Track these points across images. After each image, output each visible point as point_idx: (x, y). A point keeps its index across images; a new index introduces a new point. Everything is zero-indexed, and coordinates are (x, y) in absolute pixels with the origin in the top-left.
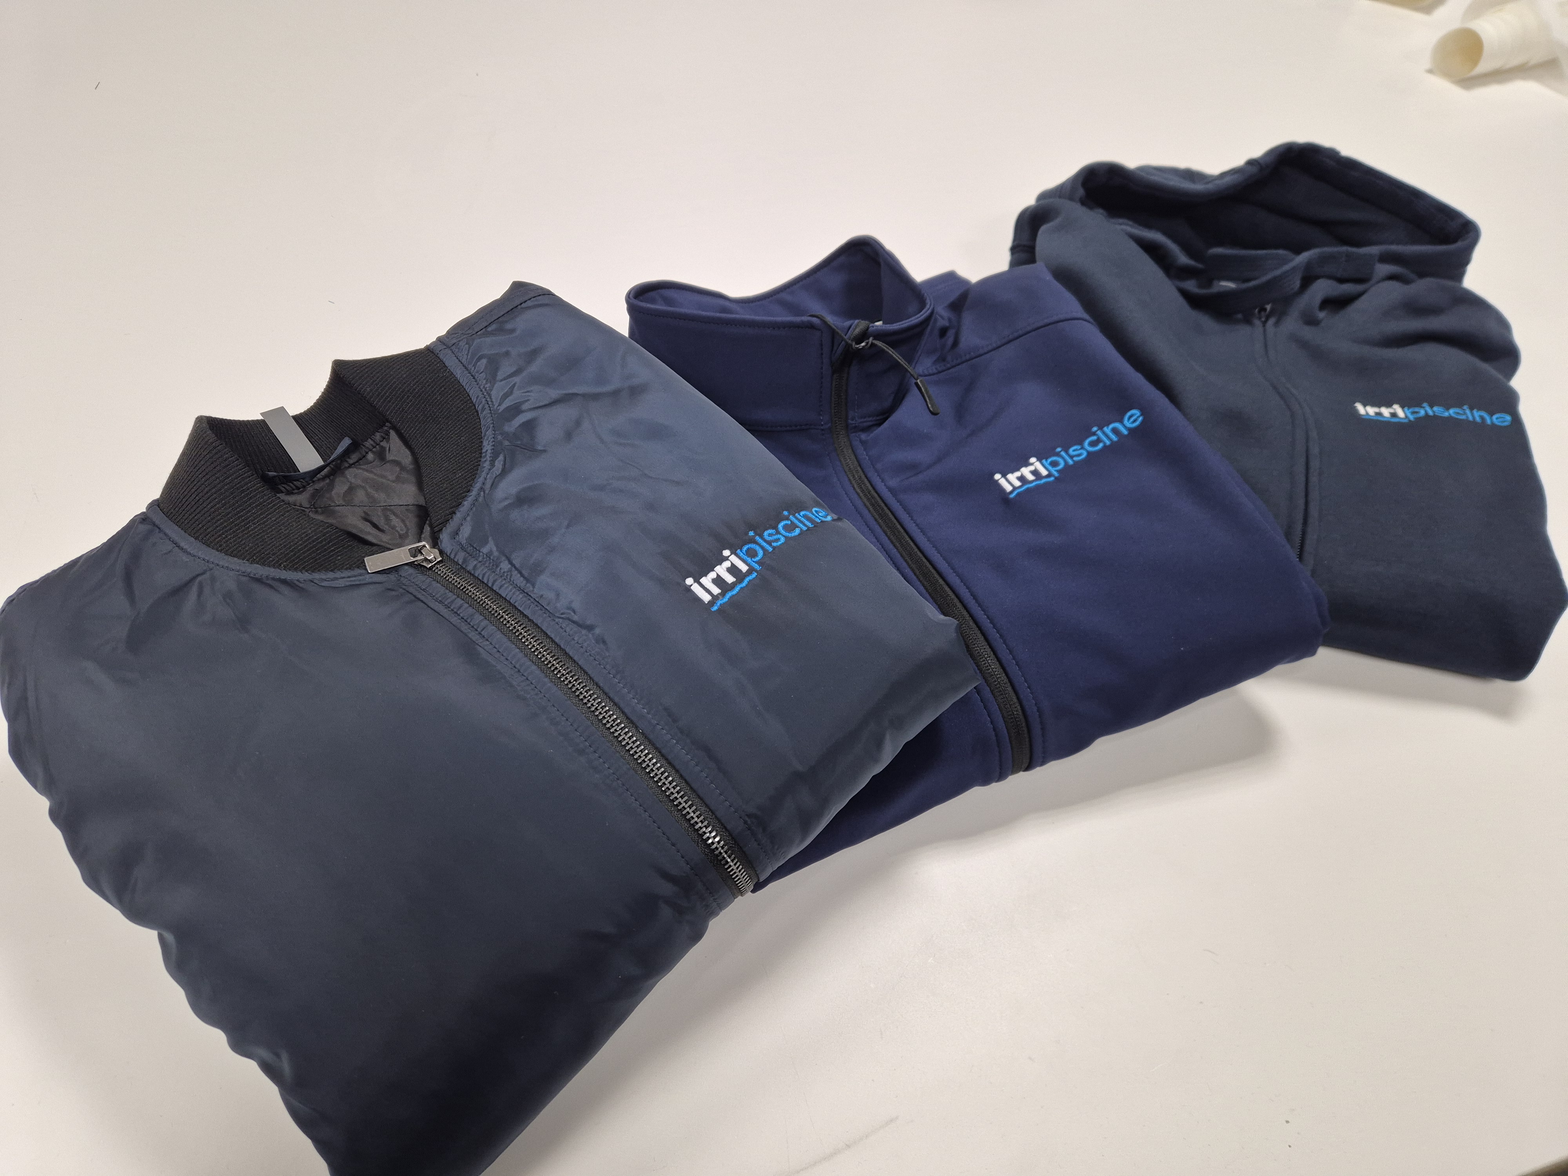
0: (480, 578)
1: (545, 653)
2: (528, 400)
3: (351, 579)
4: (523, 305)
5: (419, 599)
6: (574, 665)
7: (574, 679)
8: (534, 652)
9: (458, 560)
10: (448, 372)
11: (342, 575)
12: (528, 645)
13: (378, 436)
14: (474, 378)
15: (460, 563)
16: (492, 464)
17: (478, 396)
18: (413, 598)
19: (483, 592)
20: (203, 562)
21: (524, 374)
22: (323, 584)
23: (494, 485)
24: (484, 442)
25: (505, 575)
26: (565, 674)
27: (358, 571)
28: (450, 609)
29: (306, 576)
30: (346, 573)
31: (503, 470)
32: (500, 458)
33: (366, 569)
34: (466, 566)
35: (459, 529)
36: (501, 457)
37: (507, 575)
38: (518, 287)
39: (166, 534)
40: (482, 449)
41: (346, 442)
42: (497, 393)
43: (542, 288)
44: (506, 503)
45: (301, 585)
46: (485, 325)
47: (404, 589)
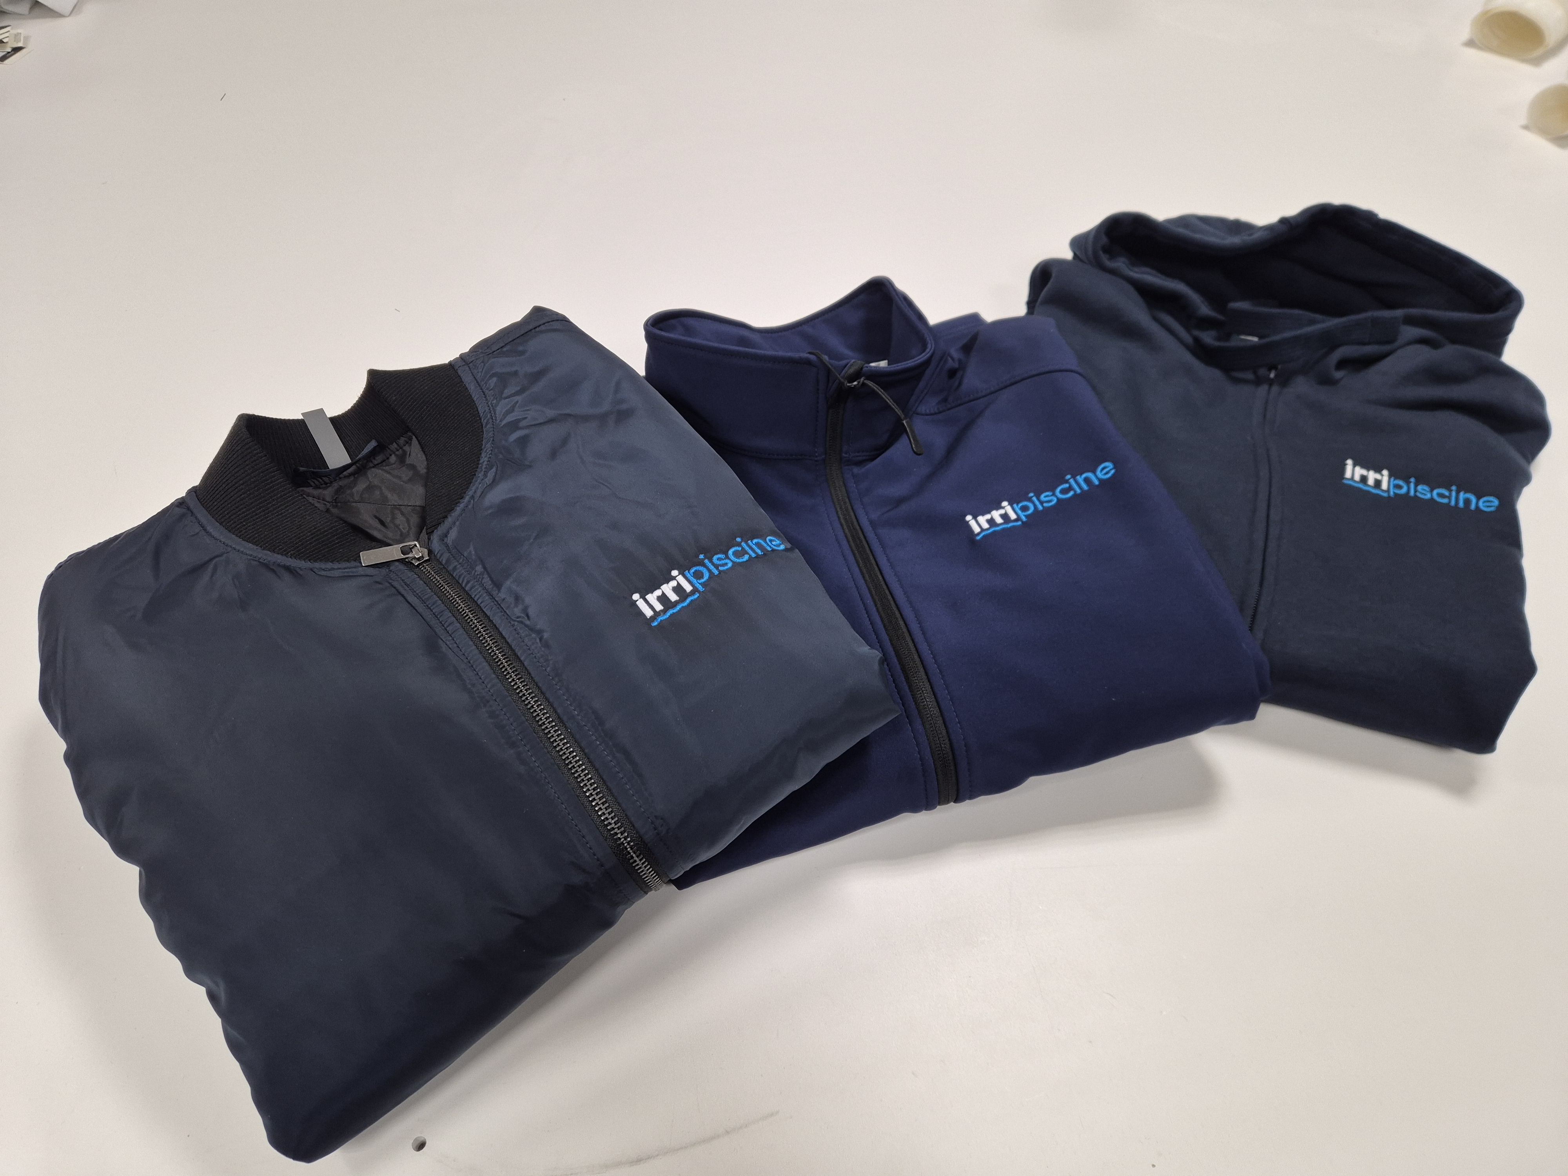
0: (457, 579)
1: (497, 651)
2: (526, 418)
3: (346, 570)
4: (537, 329)
5: (400, 593)
6: (520, 665)
7: (517, 677)
8: (489, 650)
9: (442, 560)
10: (464, 387)
11: (340, 566)
12: (484, 643)
13: (402, 441)
14: (484, 394)
15: (443, 564)
16: (485, 475)
17: (485, 411)
18: (396, 592)
19: (457, 591)
20: (223, 545)
21: (527, 393)
22: (319, 573)
23: (483, 495)
24: (483, 454)
25: (478, 577)
26: (510, 672)
27: (353, 564)
28: (425, 605)
29: (309, 564)
30: (344, 565)
31: (494, 481)
32: (492, 470)
33: (361, 563)
34: (448, 567)
35: (448, 532)
36: (494, 469)
37: (480, 578)
38: (538, 312)
39: (196, 518)
40: (479, 460)
41: (373, 444)
42: (501, 408)
43: (557, 314)
44: (490, 511)
45: (301, 573)
46: (501, 346)
47: (390, 583)
